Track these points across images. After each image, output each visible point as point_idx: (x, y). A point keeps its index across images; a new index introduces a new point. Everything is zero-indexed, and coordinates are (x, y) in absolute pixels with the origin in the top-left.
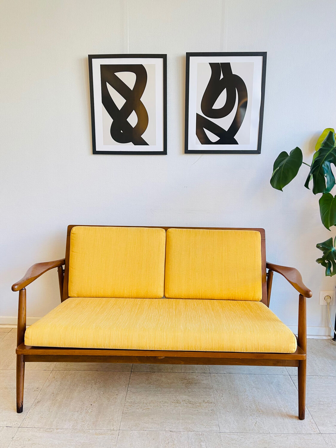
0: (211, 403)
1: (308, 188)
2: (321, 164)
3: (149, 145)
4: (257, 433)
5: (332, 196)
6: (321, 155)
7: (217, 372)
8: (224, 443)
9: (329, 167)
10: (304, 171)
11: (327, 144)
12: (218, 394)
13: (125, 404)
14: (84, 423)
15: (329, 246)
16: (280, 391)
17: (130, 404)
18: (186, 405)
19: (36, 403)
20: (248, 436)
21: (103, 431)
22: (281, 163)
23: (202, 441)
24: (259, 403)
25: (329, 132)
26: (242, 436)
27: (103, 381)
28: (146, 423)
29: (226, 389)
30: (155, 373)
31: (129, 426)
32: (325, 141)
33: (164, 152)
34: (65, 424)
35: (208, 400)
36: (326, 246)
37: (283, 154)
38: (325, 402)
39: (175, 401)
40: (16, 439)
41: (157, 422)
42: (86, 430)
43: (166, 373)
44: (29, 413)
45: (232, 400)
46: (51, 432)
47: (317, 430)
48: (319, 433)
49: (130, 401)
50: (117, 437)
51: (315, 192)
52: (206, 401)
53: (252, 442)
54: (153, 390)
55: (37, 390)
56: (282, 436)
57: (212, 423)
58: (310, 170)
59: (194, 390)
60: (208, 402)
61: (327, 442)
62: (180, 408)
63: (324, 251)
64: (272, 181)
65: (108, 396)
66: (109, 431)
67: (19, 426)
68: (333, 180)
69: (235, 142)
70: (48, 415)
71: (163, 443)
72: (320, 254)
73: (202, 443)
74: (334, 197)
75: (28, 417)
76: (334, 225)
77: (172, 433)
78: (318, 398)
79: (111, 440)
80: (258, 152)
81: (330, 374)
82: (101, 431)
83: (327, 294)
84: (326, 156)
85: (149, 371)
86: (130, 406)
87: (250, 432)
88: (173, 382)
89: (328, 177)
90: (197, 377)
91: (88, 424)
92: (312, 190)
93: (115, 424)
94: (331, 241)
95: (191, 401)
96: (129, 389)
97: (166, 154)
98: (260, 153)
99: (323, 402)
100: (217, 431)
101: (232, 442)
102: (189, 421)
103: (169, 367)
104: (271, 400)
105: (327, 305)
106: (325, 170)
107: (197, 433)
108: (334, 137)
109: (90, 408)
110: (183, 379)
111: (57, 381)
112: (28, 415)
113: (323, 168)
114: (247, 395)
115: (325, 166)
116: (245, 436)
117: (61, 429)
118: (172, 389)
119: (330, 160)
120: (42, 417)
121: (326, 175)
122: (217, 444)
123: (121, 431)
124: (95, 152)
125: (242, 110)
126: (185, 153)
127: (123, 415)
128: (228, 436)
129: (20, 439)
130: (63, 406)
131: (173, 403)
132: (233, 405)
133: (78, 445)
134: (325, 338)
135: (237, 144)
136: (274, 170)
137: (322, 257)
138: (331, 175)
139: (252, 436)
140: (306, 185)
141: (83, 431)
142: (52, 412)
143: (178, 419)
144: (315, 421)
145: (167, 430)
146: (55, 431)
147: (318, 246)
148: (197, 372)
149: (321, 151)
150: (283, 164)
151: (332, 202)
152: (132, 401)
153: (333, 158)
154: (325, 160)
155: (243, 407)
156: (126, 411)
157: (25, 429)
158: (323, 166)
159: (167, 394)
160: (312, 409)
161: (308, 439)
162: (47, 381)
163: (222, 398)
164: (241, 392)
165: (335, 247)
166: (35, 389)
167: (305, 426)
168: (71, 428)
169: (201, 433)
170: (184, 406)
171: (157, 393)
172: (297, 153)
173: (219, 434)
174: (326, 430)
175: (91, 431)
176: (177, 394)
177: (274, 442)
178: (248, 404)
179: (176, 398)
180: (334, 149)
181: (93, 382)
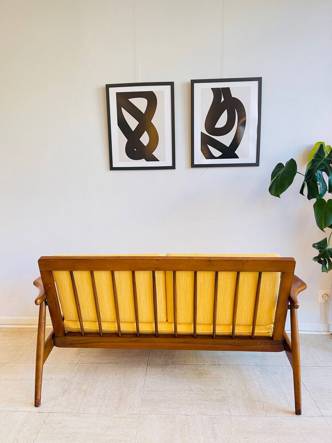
0: (222, 391)
1: (303, 195)
2: (314, 173)
3: (159, 161)
4: (264, 416)
5: (325, 201)
6: (314, 165)
7: (225, 364)
8: (234, 425)
9: (321, 176)
10: (299, 179)
11: (319, 155)
12: (228, 383)
13: (144, 392)
14: (107, 409)
15: (324, 245)
16: (285, 380)
17: (148, 392)
18: (199, 392)
19: (64, 392)
20: (256, 419)
21: (125, 415)
22: (278, 173)
23: (214, 423)
24: (265, 390)
25: (320, 145)
26: (251, 419)
27: (122, 373)
28: (164, 408)
29: (235, 379)
30: (170, 365)
31: (148, 411)
32: (317, 152)
33: (173, 167)
34: (91, 410)
35: (219, 388)
36: (321, 245)
37: (280, 166)
38: (326, 389)
39: (188, 389)
40: (48, 423)
41: (173, 407)
42: (110, 414)
43: (179, 365)
44: (57, 400)
45: (241, 388)
46: (79, 416)
47: (320, 413)
48: (321, 416)
49: (148, 389)
50: (138, 420)
51: (309, 197)
52: (217, 389)
53: (260, 423)
54: (168, 380)
55: (64, 381)
56: (287, 418)
57: (223, 408)
58: (304, 179)
59: (205, 380)
60: (219, 390)
61: (329, 423)
62: (194, 395)
63: (320, 250)
64: (270, 190)
65: (128, 385)
66: (131, 415)
67: (50, 411)
68: (325, 187)
69: (236, 157)
70: (75, 401)
71: (179, 425)
72: (316, 253)
73: (215, 425)
74: (327, 202)
75: (58, 404)
76: (328, 227)
77: (188, 417)
78: (320, 386)
79: (133, 422)
80: (257, 164)
81: (330, 365)
82: (123, 415)
83: (325, 292)
84: (318, 166)
85: (164, 363)
86: (148, 393)
87: (258, 415)
88: (186, 373)
89: (321, 184)
90: (208, 368)
91: (111, 410)
92: (307, 196)
93: (135, 409)
94: (325, 240)
95: (203, 389)
96: (146, 379)
97: (174, 168)
98: (258, 166)
99: (324, 389)
100: (228, 414)
101: (242, 424)
102: (202, 406)
103: (181, 360)
104: (276, 388)
105: (325, 303)
106: (317, 178)
107: (210, 416)
108: (325, 149)
109: (112, 396)
110: (195, 370)
111: (81, 373)
112: (57, 402)
113: (316, 176)
114: (254, 384)
115: (317, 174)
116: (254, 419)
117: (87, 414)
118: (186, 379)
119: (322, 169)
120: (70, 403)
121: (318, 183)
122: (229, 426)
123: (141, 415)
124: (112, 168)
125: (241, 128)
126: (191, 167)
127: (142, 401)
128: (238, 419)
129: (51, 422)
130: (88, 394)
131: (187, 391)
132: (242, 393)
133: (103, 427)
134: (324, 333)
135: (238, 158)
136: (272, 179)
137: (318, 256)
138: (323, 183)
139: (260, 419)
140: (302, 192)
141: (107, 415)
142: (78, 399)
143: (192, 405)
144: (317, 405)
145: (182, 414)
146: (82, 415)
147: (314, 246)
148: (207, 364)
149: (313, 161)
150: (280, 174)
151: (325, 206)
152: (149, 389)
153: (324, 167)
154: (318, 169)
155: (251, 394)
156: (145, 398)
157: (55, 414)
158: (316, 174)
159: (181, 384)
160: (315, 395)
161: (311, 421)
162: (73, 372)
163: (231, 387)
164: (249, 381)
165: (329, 246)
166: (62, 380)
167: (308, 410)
168: (96, 413)
169: (213, 417)
170: (197, 394)
171: (172, 383)
172: (292, 164)
173: (230, 417)
174: (327, 413)
175: (114, 415)
176: (190, 384)
177: (281, 424)
178: (255, 391)
179: (189, 386)
180: (325, 159)
181: (113, 373)
